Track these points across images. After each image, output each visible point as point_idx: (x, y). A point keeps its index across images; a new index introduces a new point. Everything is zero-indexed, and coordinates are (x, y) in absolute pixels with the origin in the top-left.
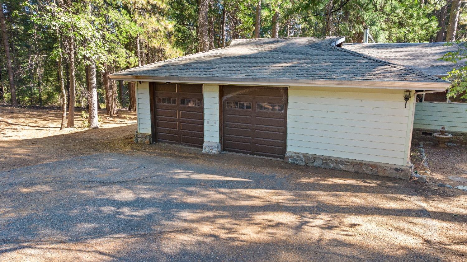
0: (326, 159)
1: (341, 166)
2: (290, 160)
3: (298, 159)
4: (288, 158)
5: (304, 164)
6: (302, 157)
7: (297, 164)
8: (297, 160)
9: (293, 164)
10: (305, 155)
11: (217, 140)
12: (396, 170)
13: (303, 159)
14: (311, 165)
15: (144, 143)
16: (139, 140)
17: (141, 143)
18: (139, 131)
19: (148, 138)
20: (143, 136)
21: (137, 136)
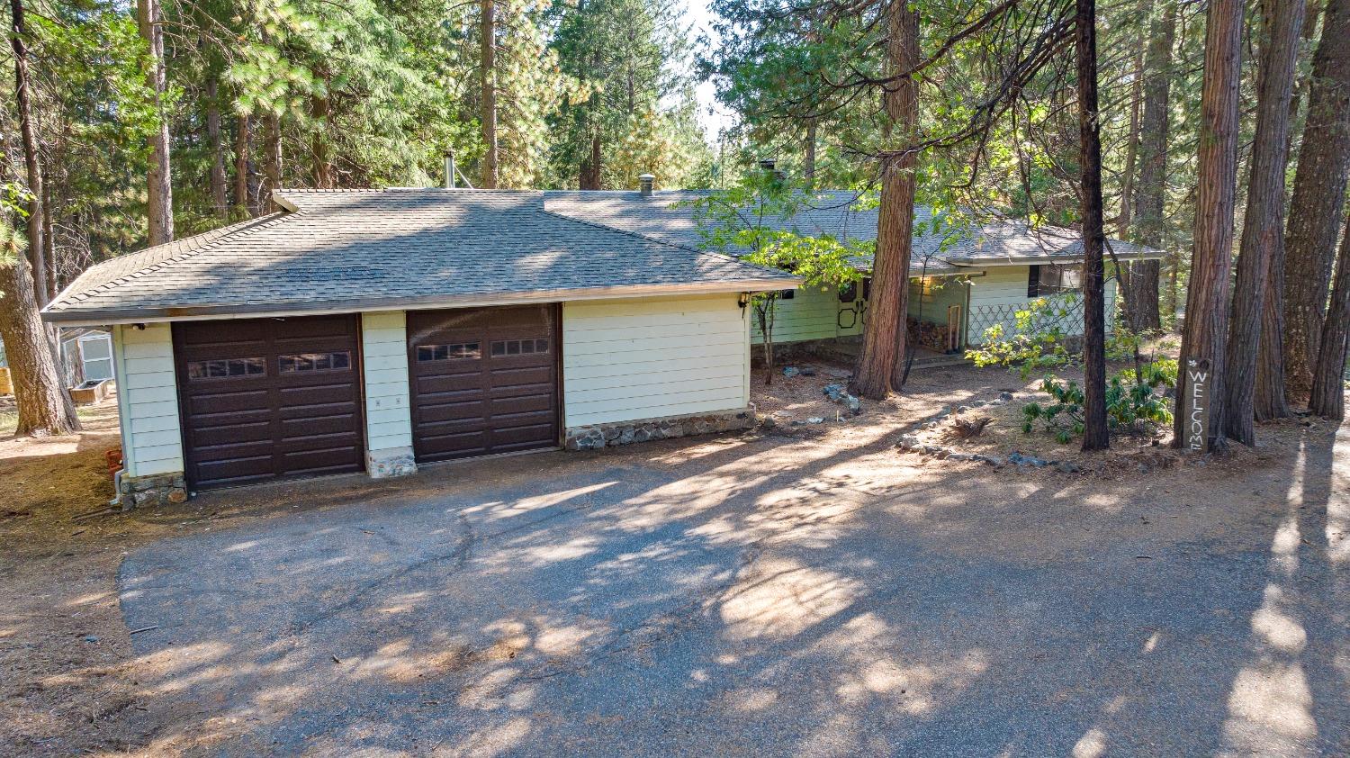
0: (640, 426)
1: (663, 432)
2: (577, 444)
3: (593, 437)
4: (572, 441)
5: (603, 444)
6: (599, 430)
7: (592, 448)
8: (591, 441)
9: (585, 449)
10: (605, 427)
12: (740, 417)
13: (602, 434)
14: (616, 442)
15: (165, 503)
16: (141, 497)
17: (151, 506)
18: (131, 473)
19: (181, 483)
20: (159, 481)
21: (132, 488)
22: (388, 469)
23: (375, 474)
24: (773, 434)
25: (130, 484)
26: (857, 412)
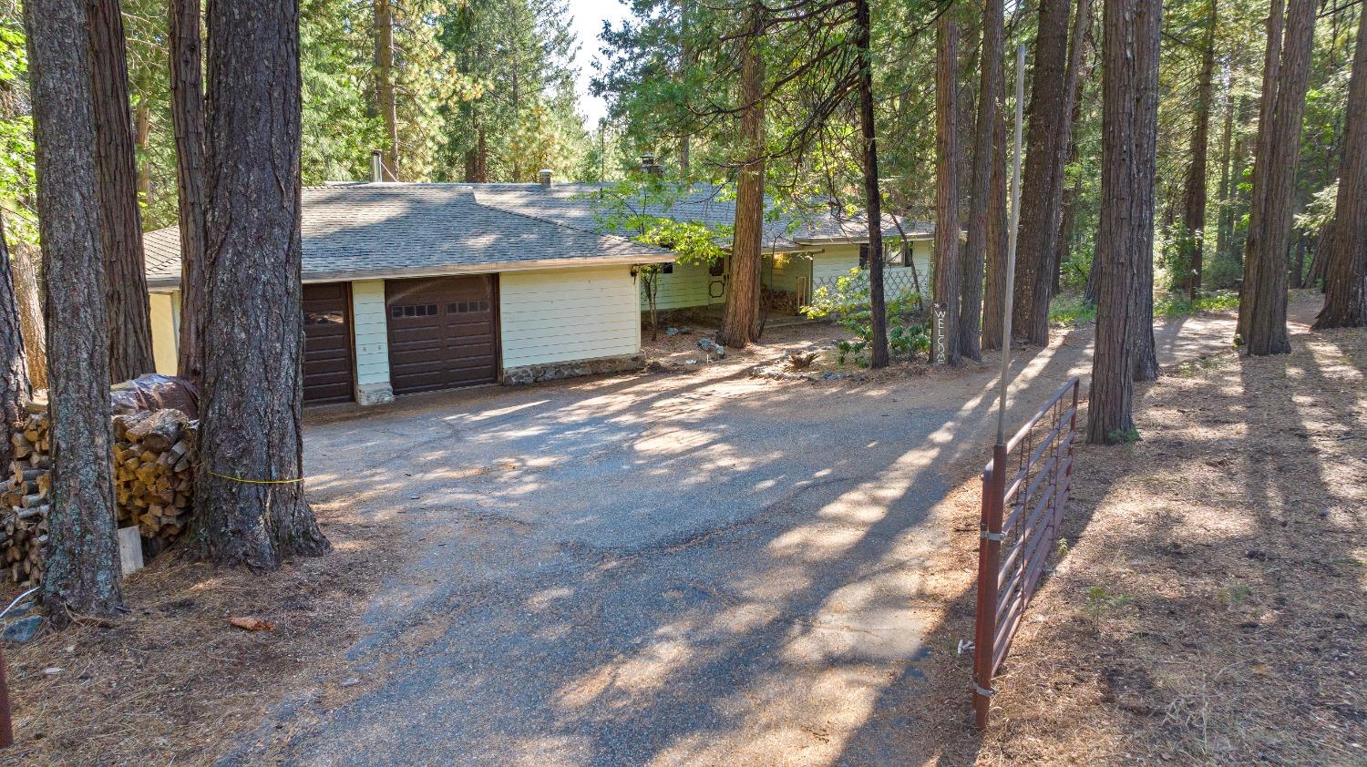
0: (559, 367)
1: (576, 371)
2: (512, 380)
3: (524, 375)
4: (510, 377)
6: (529, 370)
7: (523, 383)
8: (523, 378)
9: (516, 384)
10: (533, 368)
12: (632, 359)
13: (531, 372)
14: (541, 378)
22: (374, 398)
23: (364, 402)
24: (658, 371)
26: (722, 357)
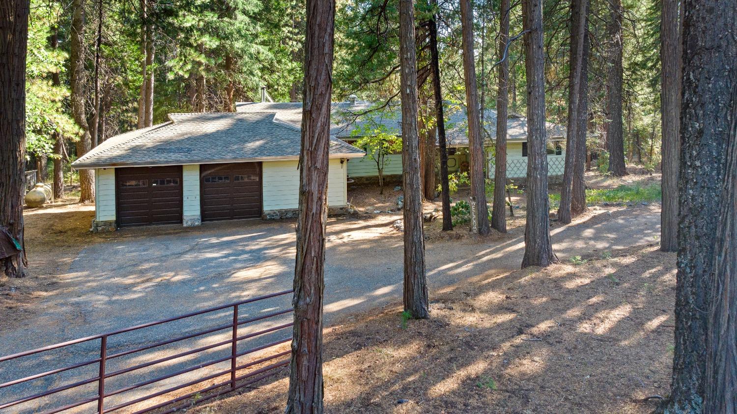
0: (295, 211)
2: (268, 217)
3: (274, 215)
4: (266, 216)
5: (279, 218)
6: (277, 212)
7: (274, 219)
9: (270, 219)
10: (280, 211)
11: (198, 213)
12: (341, 209)
13: (278, 214)
14: (284, 217)
15: (108, 231)
16: (99, 229)
17: (103, 232)
18: (98, 220)
19: (113, 224)
20: (106, 223)
21: (97, 225)
22: (189, 223)
23: (185, 225)
25: (97, 224)
